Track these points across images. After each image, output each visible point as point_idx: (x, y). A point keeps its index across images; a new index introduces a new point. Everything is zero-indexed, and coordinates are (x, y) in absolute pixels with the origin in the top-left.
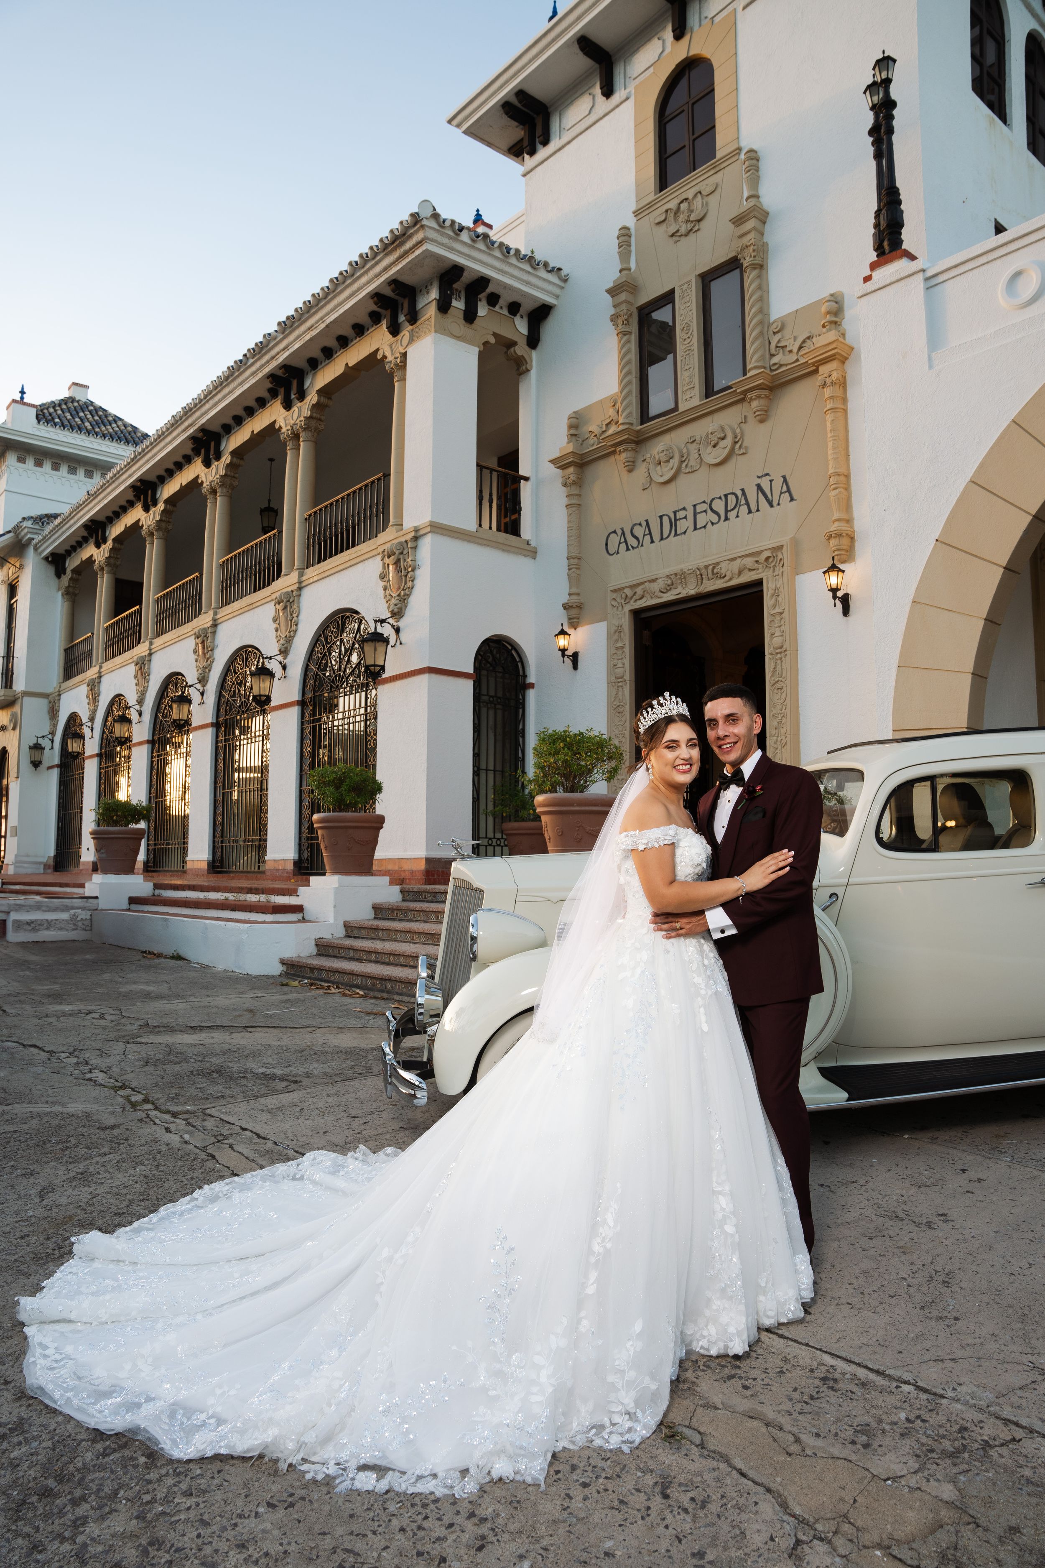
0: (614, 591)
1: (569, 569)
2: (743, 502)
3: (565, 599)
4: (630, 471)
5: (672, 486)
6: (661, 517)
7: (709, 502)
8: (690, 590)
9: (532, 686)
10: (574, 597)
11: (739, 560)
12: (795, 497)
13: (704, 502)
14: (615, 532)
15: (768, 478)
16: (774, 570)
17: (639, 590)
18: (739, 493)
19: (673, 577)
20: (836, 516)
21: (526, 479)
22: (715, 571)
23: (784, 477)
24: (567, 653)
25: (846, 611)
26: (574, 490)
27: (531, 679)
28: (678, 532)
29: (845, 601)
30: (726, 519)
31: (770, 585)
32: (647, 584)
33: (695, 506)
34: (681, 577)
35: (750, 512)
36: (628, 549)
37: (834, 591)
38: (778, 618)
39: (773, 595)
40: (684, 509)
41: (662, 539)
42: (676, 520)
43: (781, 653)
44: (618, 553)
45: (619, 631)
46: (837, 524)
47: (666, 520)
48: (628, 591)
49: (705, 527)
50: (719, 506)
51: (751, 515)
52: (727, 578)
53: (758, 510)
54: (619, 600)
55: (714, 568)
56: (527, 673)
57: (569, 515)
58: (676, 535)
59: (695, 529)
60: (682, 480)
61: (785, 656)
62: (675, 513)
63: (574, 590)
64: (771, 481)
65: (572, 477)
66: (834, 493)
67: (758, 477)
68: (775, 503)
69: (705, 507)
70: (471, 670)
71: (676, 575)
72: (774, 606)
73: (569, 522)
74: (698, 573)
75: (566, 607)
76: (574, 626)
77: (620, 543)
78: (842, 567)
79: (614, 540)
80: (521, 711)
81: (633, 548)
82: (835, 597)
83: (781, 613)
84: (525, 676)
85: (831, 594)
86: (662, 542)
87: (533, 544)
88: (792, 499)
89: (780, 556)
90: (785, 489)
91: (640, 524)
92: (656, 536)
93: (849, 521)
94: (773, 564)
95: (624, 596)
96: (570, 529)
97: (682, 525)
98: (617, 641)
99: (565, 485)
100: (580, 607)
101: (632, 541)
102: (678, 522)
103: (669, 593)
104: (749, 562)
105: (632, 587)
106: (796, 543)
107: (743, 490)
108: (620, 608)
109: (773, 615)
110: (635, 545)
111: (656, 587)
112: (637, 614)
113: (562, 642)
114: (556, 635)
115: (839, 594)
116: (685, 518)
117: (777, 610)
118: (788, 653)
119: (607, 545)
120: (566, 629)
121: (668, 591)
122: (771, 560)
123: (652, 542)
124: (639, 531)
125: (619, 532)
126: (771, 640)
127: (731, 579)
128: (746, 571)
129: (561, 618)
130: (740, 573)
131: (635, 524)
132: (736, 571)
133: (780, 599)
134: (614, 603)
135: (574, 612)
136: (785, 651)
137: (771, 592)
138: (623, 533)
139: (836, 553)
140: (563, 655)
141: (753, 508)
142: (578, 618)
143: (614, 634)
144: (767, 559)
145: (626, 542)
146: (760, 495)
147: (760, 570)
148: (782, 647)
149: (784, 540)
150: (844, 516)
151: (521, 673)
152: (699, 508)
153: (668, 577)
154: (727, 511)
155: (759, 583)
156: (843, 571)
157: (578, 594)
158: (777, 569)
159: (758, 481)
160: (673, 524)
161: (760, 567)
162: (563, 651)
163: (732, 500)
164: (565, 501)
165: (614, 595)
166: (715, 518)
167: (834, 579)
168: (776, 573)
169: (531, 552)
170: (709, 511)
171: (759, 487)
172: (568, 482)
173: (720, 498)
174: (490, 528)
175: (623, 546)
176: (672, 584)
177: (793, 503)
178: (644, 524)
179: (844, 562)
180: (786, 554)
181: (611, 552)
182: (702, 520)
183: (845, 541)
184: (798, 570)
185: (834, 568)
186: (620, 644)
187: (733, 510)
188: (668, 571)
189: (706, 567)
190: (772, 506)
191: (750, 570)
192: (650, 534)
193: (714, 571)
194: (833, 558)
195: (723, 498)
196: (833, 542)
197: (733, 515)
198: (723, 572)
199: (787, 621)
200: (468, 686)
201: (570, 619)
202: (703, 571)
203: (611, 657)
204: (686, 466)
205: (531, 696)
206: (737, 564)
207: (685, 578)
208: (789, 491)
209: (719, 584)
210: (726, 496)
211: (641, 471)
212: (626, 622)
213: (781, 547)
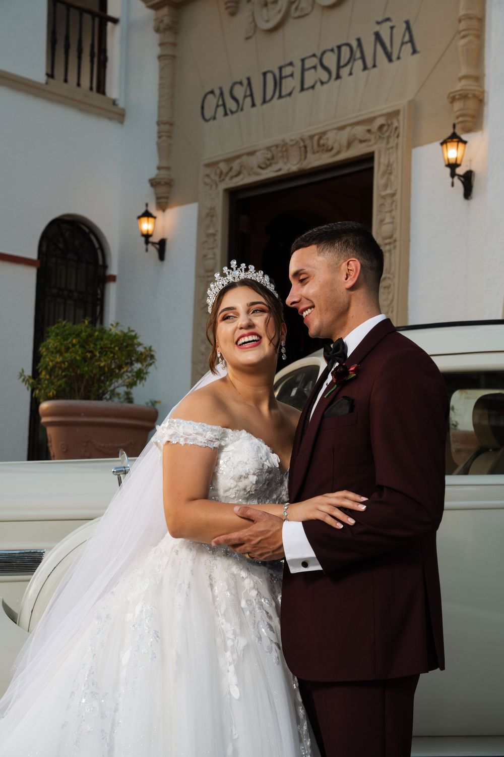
0: (208, 165)
1: (160, 137)
2: (358, 55)
3: (153, 173)
4: (233, 14)
5: (278, 35)
6: (265, 74)
7: (319, 55)
8: (292, 166)
9: (113, 278)
10: (164, 172)
11: (348, 129)
12: (418, 48)
13: (314, 55)
14: (212, 92)
15: (389, 24)
16: (388, 142)
17: (236, 165)
18: (354, 44)
19: (273, 149)
20: (464, 71)
21: (115, 21)
22: (322, 142)
23: (407, 23)
24: (151, 239)
25: (468, 193)
26: (169, 38)
27: (113, 270)
28: (283, 93)
29: (468, 180)
30: (338, 77)
31: (382, 160)
32: (244, 158)
33: (303, 60)
34: (282, 150)
35: (365, 68)
36: (226, 114)
37: (453, 166)
38: (389, 201)
39: (384, 173)
40: (291, 64)
41: (264, 102)
42: (281, 78)
43: (390, 243)
44: (214, 118)
45: (211, 215)
46: (463, 82)
47: (270, 77)
48: (223, 167)
49: (313, 87)
50: (330, 60)
51: (366, 72)
52: (334, 151)
53: (374, 66)
54: (213, 176)
55: (320, 138)
56: (108, 262)
57: (162, 69)
58: (280, 97)
59: (302, 89)
60: (291, 27)
61: (395, 247)
62: (281, 69)
63: (165, 164)
64: (392, 28)
65: (167, 20)
66: (463, 42)
67: (378, 23)
68: (394, 57)
69: (314, 61)
70: (33, 255)
71: (277, 146)
72: (386, 186)
73: (161, 78)
74: (302, 144)
75: (154, 183)
76: (163, 206)
77: (218, 106)
78: (464, 137)
79: (212, 101)
80: (98, 308)
81: (232, 112)
82: (453, 175)
83: (393, 195)
84: (105, 267)
85: (448, 170)
86: (265, 106)
87: (121, 104)
88: (415, 51)
89: (395, 124)
90: (407, 38)
91: (241, 83)
92: (258, 99)
93: (478, 78)
94: (386, 135)
95: (218, 172)
96: (161, 86)
97: (289, 84)
98: (208, 227)
99: (157, 30)
100: (169, 184)
101: (231, 105)
102: (284, 81)
103: (269, 169)
104: (360, 131)
105: (228, 161)
106: (414, 107)
107: (359, 40)
108: (214, 187)
109: (384, 197)
110: (234, 109)
111: (254, 161)
112: (233, 194)
113: (146, 226)
114: (139, 217)
115: (460, 171)
116: (292, 75)
117: (389, 191)
118: (398, 243)
119: (203, 108)
120: (153, 210)
121: (267, 166)
122: (385, 128)
123: (253, 105)
124: (239, 92)
125: (217, 92)
126: (380, 228)
127: (338, 153)
128: (357, 142)
129: (147, 195)
130: (349, 145)
131: (235, 83)
132: (344, 142)
133: (392, 178)
134: (207, 180)
135: (162, 190)
136: (395, 241)
137: (382, 168)
138: (222, 94)
139: (460, 119)
140: (147, 242)
141: (369, 63)
142: (167, 198)
143: (206, 217)
144: (381, 127)
145: (224, 105)
146: (379, 47)
147: (373, 142)
148: (391, 237)
149: (401, 103)
150: (471, 72)
151: (101, 262)
152: (309, 63)
153: (269, 149)
154: (339, 67)
155: (369, 158)
156: (465, 142)
157: (168, 168)
158: (391, 140)
159: (377, 28)
160: (278, 83)
161: (372, 137)
162: (147, 237)
163: (345, 51)
164: (157, 51)
165: (208, 171)
166: (324, 76)
167: (452, 153)
168: (390, 145)
169: (116, 114)
170: (319, 67)
171: (378, 36)
172: (162, 26)
173: (332, 50)
174: (91, 89)
175: (221, 110)
176: (273, 158)
177: (416, 56)
178: (245, 82)
179: (468, 131)
180: (402, 122)
181: (207, 116)
182: (311, 77)
183: (471, 104)
184: (415, 141)
185: (454, 138)
186: (211, 231)
187: (346, 65)
188: (267, 142)
189: (311, 137)
190: (390, 60)
191: (361, 141)
192: (252, 95)
193: (319, 142)
194: (454, 126)
195: (336, 50)
196: (458, 105)
197: (344, 72)
198: (330, 143)
199: (399, 204)
200: (30, 276)
201: (158, 198)
202: (308, 142)
203: (201, 245)
204: (296, 9)
205: (112, 290)
206: (345, 135)
207: (286, 150)
208: (411, 41)
209: (325, 159)
210: (339, 47)
211: (243, 17)
212: (219, 203)
213: (396, 113)
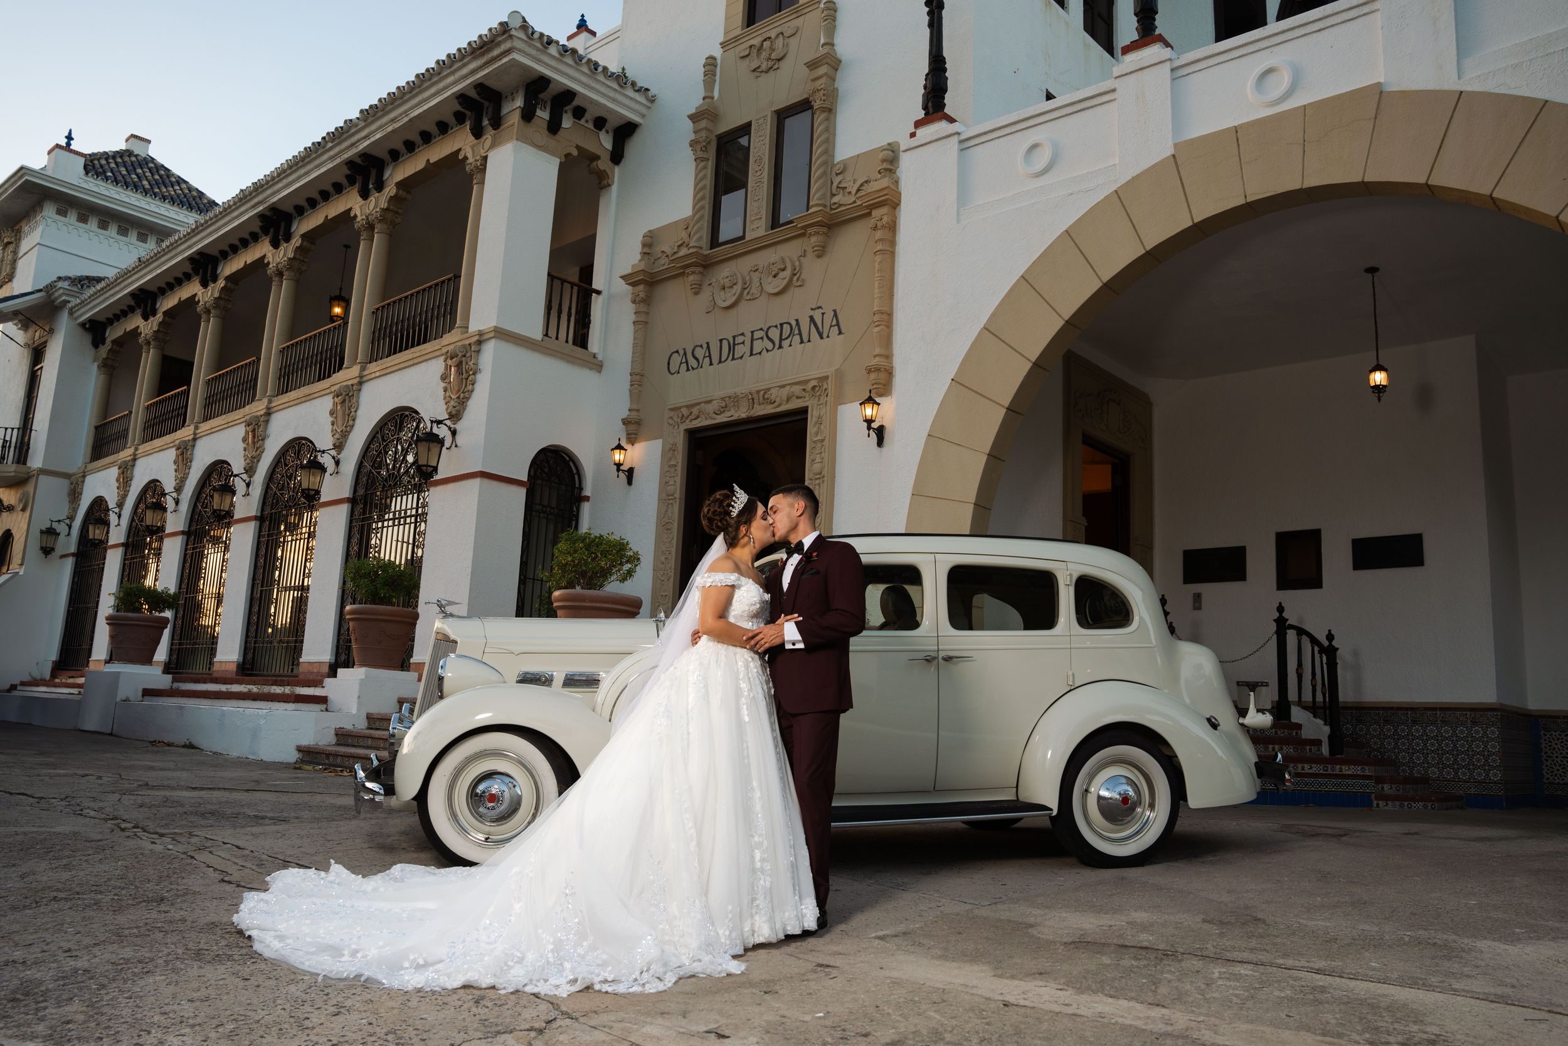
0: (672, 410)
1: (631, 385)
2: (797, 332)
3: (625, 413)
4: (696, 293)
5: (733, 311)
6: (721, 341)
7: (765, 329)
8: (742, 413)
9: (587, 499)
10: (634, 413)
11: (788, 388)
12: (843, 331)
13: (761, 329)
14: (677, 352)
15: (821, 311)
16: (819, 399)
17: (695, 411)
18: (794, 323)
19: (727, 399)
20: (877, 351)
21: (599, 293)
22: (766, 396)
23: (835, 311)
24: (622, 468)
25: (880, 443)
26: (643, 308)
27: (587, 492)
28: (736, 357)
29: (880, 432)
30: (780, 347)
31: (814, 413)
32: (703, 405)
33: (752, 332)
34: (735, 400)
35: (802, 342)
36: (688, 370)
37: (869, 422)
38: (819, 445)
39: (816, 423)
40: (743, 334)
41: (720, 362)
42: (734, 345)
43: (819, 478)
44: (679, 373)
45: (673, 449)
46: (877, 359)
47: (725, 344)
48: (685, 411)
49: (760, 353)
50: (774, 334)
51: (803, 345)
52: (776, 404)
53: (809, 341)
54: (675, 419)
55: (765, 393)
56: (584, 486)
57: (636, 332)
58: (733, 359)
59: (751, 354)
60: (743, 306)
61: (823, 482)
62: (734, 337)
63: (635, 407)
64: (823, 314)
65: (642, 295)
66: (877, 329)
67: (812, 309)
68: (825, 335)
69: (761, 334)
70: (525, 479)
71: (730, 397)
72: (817, 434)
73: (635, 338)
74: (750, 397)
75: (625, 422)
76: (632, 441)
77: (681, 363)
78: (878, 400)
79: (676, 359)
80: (574, 523)
81: (693, 368)
82: (869, 428)
83: (823, 441)
84: (581, 489)
85: (865, 424)
86: (720, 365)
87: (600, 357)
88: (840, 333)
89: (825, 386)
90: (834, 322)
91: (701, 346)
92: (715, 360)
93: (888, 357)
94: (818, 393)
95: (680, 415)
96: (635, 345)
97: (740, 350)
98: (670, 459)
99: (634, 302)
100: (638, 423)
101: (693, 362)
102: (736, 346)
103: (723, 415)
104: (797, 389)
105: (688, 407)
106: (839, 374)
107: (797, 320)
108: (676, 427)
109: (815, 442)
110: (695, 366)
111: (710, 408)
112: (692, 434)
113: (618, 456)
114: (613, 449)
115: (875, 425)
116: (743, 343)
117: (819, 438)
118: (825, 479)
119: (669, 364)
120: (623, 444)
121: (721, 413)
122: (817, 389)
123: (711, 364)
124: (700, 353)
125: (682, 352)
126: (812, 466)
127: (779, 405)
128: (794, 398)
129: (619, 432)
130: (788, 400)
131: (697, 346)
132: (785, 398)
133: (822, 427)
134: (670, 421)
135: (632, 428)
136: (824, 477)
137: (814, 419)
138: (685, 354)
139: (875, 386)
140: (618, 470)
141: (805, 339)
142: (636, 434)
143: (668, 453)
144: (814, 388)
145: (687, 362)
146: (812, 326)
147: (807, 399)
148: (820, 473)
149: (829, 371)
150: (883, 352)
151: (577, 485)
152: (757, 335)
153: (722, 399)
154: (781, 340)
155: (804, 411)
156: (879, 404)
157: (638, 410)
158: (822, 398)
159: (812, 313)
160: (732, 348)
161: (807, 395)
162: (618, 465)
163: (786, 328)
164: (633, 317)
165: (672, 414)
166: (770, 346)
167: (869, 411)
168: (821, 402)
169: (597, 366)
170: (765, 338)
171: (812, 318)
172: (638, 299)
173: (776, 326)
174: (567, 341)
175: (684, 366)
176: (726, 407)
177: (840, 336)
178: (705, 346)
179: (881, 395)
180: (830, 385)
181: (672, 372)
182: (758, 346)
183: (883, 376)
184: (840, 400)
185: (870, 400)
186: (673, 463)
187: (786, 338)
188: (722, 394)
189: (758, 392)
190: (822, 338)
191: (798, 398)
192: (710, 356)
193: (763, 396)
194: (870, 391)
195: (779, 326)
196: (873, 376)
197: (786, 343)
198: (773, 397)
199: (827, 449)
200: (521, 494)
201: (628, 434)
202: (755, 396)
203: (663, 474)
204: (748, 293)
205: (586, 509)
206: (785, 392)
207: (737, 401)
208: (838, 324)
209: (769, 410)
210: (782, 325)
211: (706, 295)
212: (680, 441)
213: (827, 378)
